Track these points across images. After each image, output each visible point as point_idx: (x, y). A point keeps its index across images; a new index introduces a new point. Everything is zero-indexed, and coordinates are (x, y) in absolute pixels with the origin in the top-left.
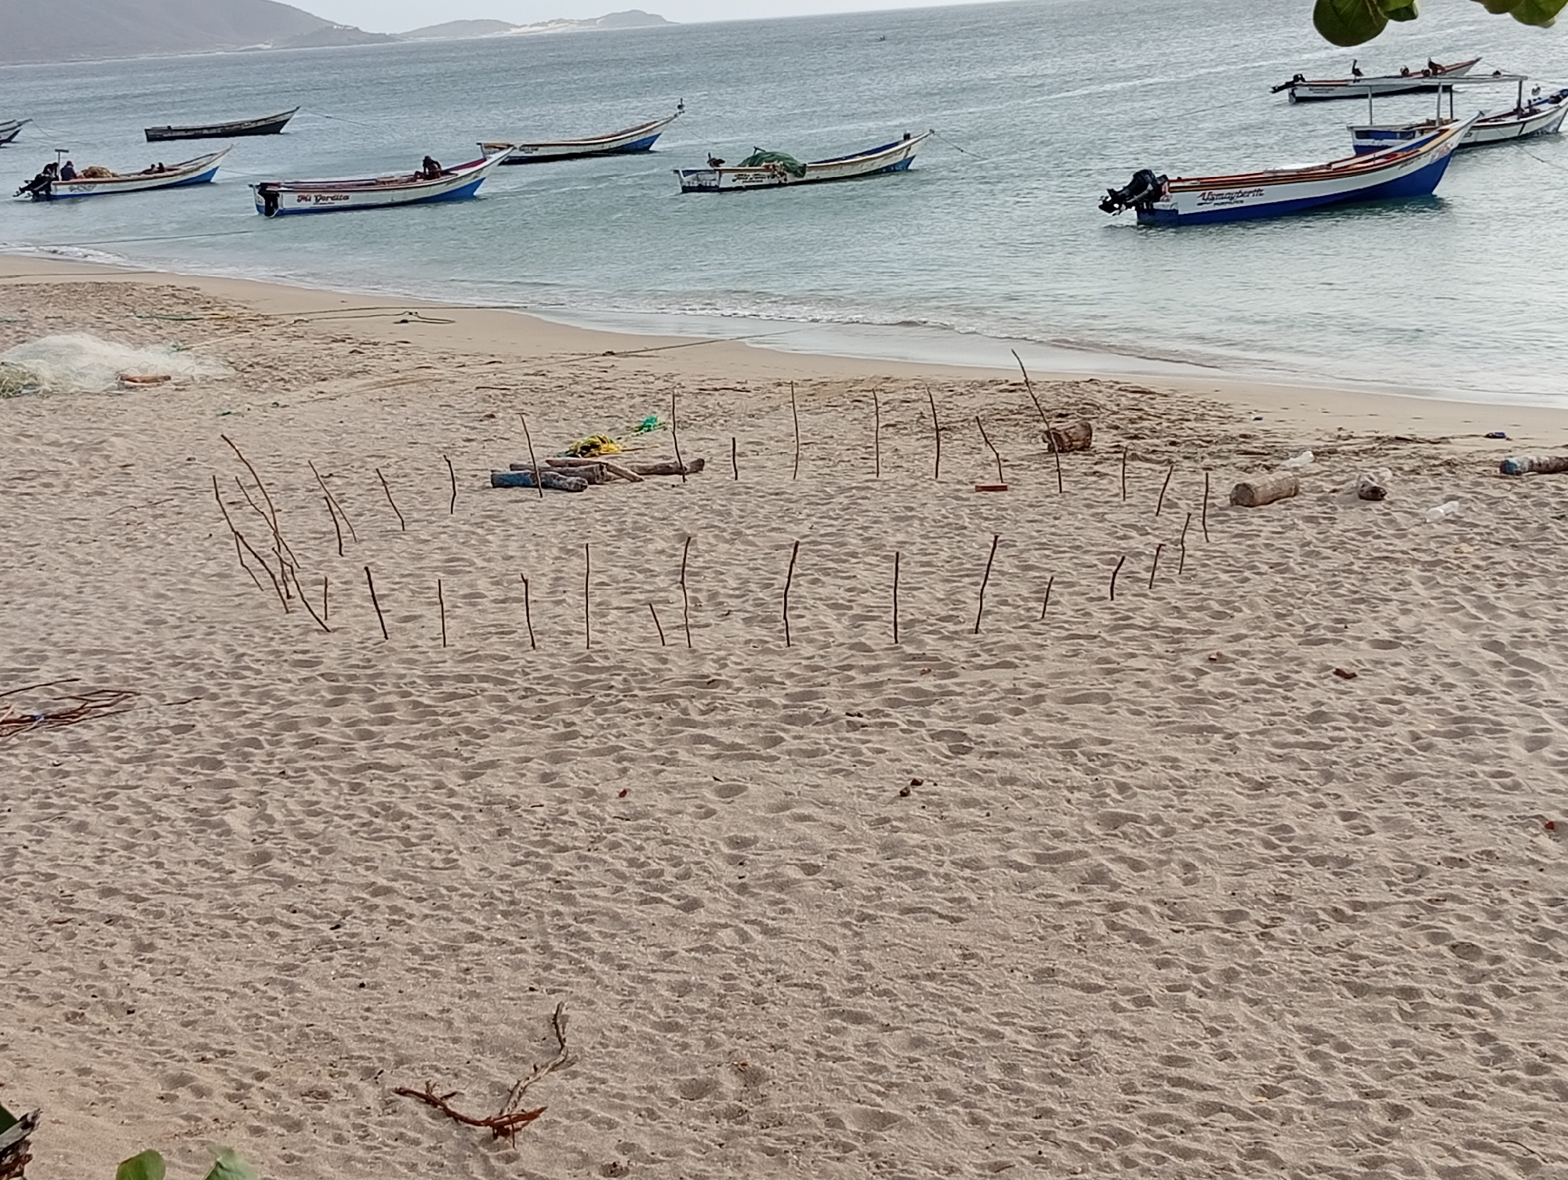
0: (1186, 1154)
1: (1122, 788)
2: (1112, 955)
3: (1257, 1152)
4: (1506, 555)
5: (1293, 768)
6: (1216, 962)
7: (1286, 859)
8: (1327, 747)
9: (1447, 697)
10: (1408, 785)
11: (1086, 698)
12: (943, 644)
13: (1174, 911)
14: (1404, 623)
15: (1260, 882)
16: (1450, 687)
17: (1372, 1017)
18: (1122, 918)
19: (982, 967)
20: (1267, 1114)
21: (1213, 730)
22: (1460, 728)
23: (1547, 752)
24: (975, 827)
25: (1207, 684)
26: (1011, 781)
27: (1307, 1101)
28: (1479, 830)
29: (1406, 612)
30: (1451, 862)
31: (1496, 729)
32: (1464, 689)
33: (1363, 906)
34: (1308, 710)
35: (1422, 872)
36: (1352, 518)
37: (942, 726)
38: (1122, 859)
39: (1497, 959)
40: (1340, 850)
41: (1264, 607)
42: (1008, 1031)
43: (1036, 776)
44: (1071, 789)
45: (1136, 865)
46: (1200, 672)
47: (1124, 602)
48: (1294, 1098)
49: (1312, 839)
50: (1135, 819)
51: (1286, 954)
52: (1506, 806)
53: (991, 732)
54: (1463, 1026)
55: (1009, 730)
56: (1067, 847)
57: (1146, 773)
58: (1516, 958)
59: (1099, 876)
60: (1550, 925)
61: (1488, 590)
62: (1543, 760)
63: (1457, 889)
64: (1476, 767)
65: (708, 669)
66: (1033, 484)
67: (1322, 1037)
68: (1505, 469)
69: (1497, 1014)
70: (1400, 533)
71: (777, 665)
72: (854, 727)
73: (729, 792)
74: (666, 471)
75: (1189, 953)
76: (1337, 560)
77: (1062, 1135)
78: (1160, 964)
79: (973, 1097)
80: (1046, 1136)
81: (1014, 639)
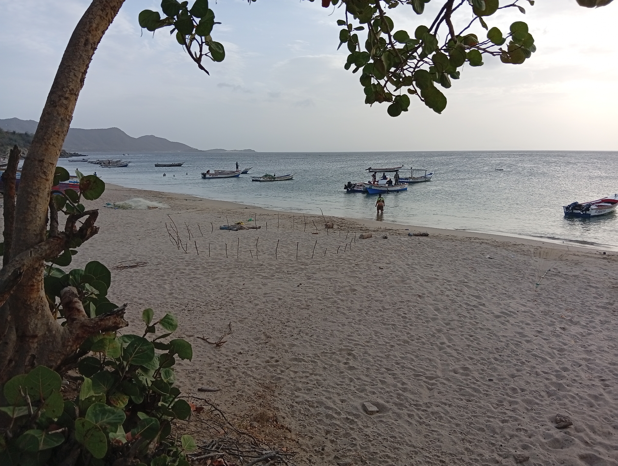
2: (338, 316)
3: (366, 353)
4: (410, 249)
5: (371, 284)
7: (370, 300)
8: (378, 281)
9: (399, 273)
10: (393, 288)
11: (333, 270)
12: (305, 260)
13: (349, 309)
14: (392, 260)
15: (366, 304)
16: (400, 271)
17: (387, 329)
18: (339, 310)
19: (313, 318)
20: (368, 346)
21: (356, 277)
23: (418, 283)
24: (311, 292)
25: (355, 269)
26: (319, 284)
27: (375, 344)
28: (406, 296)
29: (392, 258)
30: (401, 302)
31: (409, 279)
32: (403, 272)
33: (385, 309)
34: (374, 274)
35: (396, 303)
36: (382, 242)
37: (305, 274)
39: (410, 319)
40: (381, 299)
42: (318, 329)
43: (324, 284)
45: (342, 300)
46: (354, 267)
47: (340, 254)
48: (373, 343)
49: (375, 297)
50: (342, 292)
51: (370, 317)
52: (411, 292)
53: (315, 276)
54: (404, 331)
55: (318, 275)
56: (329, 297)
58: (414, 319)
59: (335, 302)
62: (418, 285)
63: (402, 306)
64: (406, 285)
65: (261, 263)
66: (323, 233)
67: (378, 332)
68: (409, 235)
69: (411, 329)
70: (390, 245)
71: (274, 263)
72: (289, 274)
73: (264, 285)
74: (253, 228)
75: (352, 316)
76: (379, 249)
77: (328, 349)
78: (347, 318)
79: (311, 341)
80: (325, 349)
81: (319, 260)
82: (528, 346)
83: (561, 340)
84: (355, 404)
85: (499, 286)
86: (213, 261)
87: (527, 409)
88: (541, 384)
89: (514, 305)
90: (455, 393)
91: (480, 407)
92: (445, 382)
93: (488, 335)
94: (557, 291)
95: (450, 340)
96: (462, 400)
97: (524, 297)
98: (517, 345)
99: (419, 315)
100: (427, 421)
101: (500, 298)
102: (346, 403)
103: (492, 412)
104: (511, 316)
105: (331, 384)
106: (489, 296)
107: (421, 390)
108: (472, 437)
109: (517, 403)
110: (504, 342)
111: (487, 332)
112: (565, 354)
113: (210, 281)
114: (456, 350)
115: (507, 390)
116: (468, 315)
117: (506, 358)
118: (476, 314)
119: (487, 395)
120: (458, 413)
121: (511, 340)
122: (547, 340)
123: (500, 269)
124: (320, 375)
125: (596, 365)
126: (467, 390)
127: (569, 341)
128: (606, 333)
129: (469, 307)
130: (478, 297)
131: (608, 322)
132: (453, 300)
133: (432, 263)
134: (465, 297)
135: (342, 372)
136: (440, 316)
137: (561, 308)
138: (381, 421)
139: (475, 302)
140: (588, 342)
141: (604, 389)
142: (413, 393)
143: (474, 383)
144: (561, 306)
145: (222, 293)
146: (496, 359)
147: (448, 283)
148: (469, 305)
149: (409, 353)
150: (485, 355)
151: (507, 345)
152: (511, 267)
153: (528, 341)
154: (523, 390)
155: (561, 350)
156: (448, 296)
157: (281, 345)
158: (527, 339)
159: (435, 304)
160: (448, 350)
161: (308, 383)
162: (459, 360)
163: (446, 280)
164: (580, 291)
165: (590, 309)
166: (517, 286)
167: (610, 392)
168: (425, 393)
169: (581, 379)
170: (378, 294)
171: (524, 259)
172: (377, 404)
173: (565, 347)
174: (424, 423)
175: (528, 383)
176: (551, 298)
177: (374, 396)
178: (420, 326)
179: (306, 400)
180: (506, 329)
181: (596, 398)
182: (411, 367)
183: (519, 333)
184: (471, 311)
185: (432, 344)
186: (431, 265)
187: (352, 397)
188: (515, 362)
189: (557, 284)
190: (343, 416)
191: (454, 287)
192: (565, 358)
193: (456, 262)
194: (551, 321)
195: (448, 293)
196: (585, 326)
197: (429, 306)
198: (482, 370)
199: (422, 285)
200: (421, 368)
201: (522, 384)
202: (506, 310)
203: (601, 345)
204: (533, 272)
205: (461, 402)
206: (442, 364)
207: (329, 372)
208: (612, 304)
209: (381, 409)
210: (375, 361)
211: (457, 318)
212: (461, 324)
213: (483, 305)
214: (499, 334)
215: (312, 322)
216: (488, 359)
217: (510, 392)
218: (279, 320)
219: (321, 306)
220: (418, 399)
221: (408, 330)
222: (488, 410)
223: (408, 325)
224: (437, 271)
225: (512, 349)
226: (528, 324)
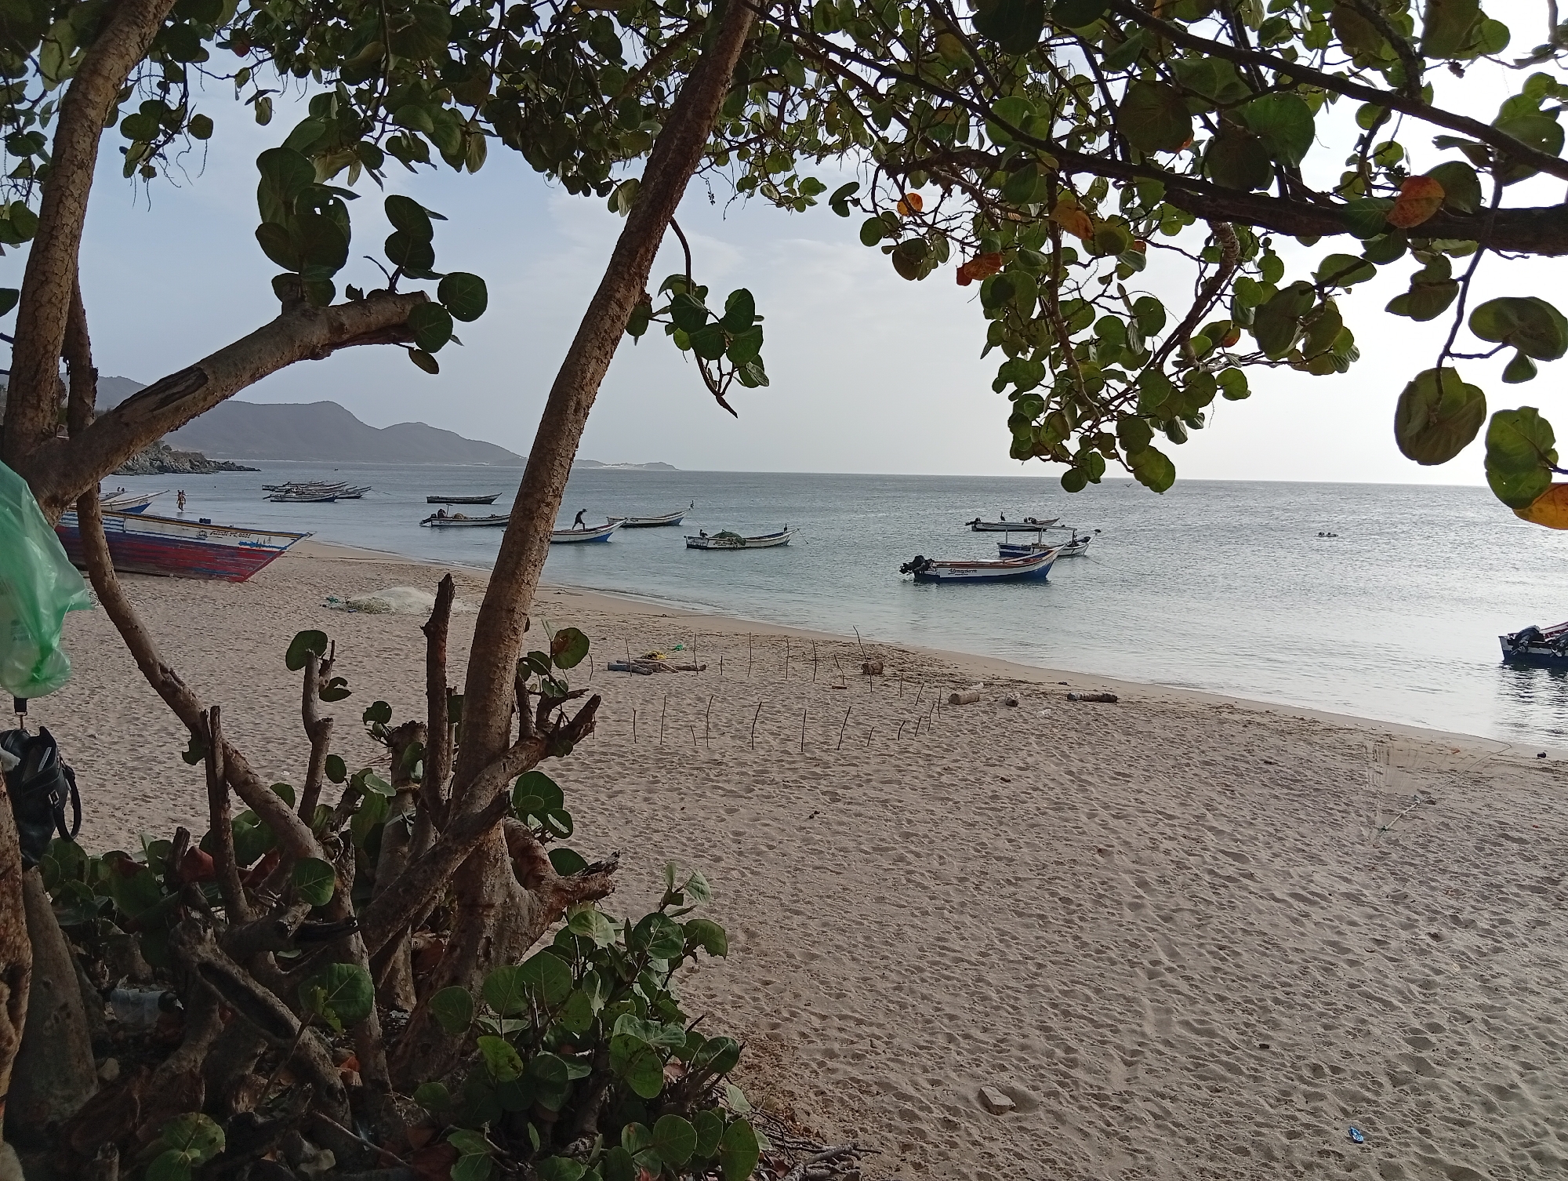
0: (948, 978)
1: (909, 821)
2: (909, 892)
3: (980, 979)
4: (1073, 734)
5: (985, 818)
6: (956, 899)
7: (984, 857)
8: (1000, 810)
9: (1051, 793)
10: (1037, 829)
11: (890, 782)
12: (823, 754)
13: (936, 876)
14: (1029, 760)
15: (976, 865)
16: (1052, 789)
17: (1027, 926)
18: (913, 877)
19: (852, 894)
20: (983, 964)
21: (948, 799)
22: (1058, 807)
23: (1096, 819)
24: (844, 834)
25: (944, 779)
26: (860, 815)
27: (1000, 959)
28: (1068, 850)
29: (1030, 755)
30: (1057, 863)
31: (1073, 808)
32: (1058, 790)
33: (1020, 879)
34: (990, 794)
35: (1045, 866)
36: (1003, 714)
37: (826, 789)
38: (912, 852)
39: (1080, 905)
40: (1007, 854)
41: (967, 749)
42: (865, 922)
43: (871, 814)
44: (886, 820)
45: (918, 855)
46: (940, 774)
47: (904, 741)
48: (995, 958)
50: (917, 835)
51: (987, 897)
52: (1080, 841)
53: (849, 793)
54: (1067, 932)
55: (855, 793)
56: (887, 845)
57: (919, 816)
59: (902, 859)
60: (1103, 892)
62: (1095, 823)
63: (1060, 874)
64: (1066, 823)
65: (717, 757)
66: (858, 687)
67: (1004, 933)
68: (1070, 697)
69: (1081, 927)
70: (1026, 721)
71: (749, 757)
72: (786, 787)
73: (731, 811)
74: (688, 669)
75: (944, 894)
76: (998, 731)
77: (893, 967)
78: (931, 898)
79: (852, 949)
80: (886, 967)
81: (855, 754)
82: (1353, 973)
83: (1428, 962)
84: (962, 1090)
85: (1289, 832)
86: (601, 749)
87: (1344, 1111)
88: (1378, 1059)
89: (1321, 878)
90: (1185, 1072)
91: (1239, 1104)
92: (1161, 1047)
93: (1260, 945)
94: (1424, 846)
95: (1173, 955)
96: (1199, 1088)
97: (1348, 859)
98: (1326, 970)
99: (1101, 896)
100: (1123, 1132)
101: (1290, 860)
102: (940, 1088)
103: (1264, 1113)
104: (1315, 903)
105: (906, 1046)
106: (1264, 855)
107: (1108, 1065)
108: (1222, 1165)
109: (1322, 1097)
110: (1297, 963)
111: (1258, 940)
112: (1435, 994)
113: (603, 798)
114: (1188, 978)
115: (1300, 1068)
116: (1214, 899)
117: (1299, 999)
118: (1232, 896)
119: (1256, 1079)
120: (1191, 1116)
121: (1315, 959)
122: (1395, 960)
123: (1292, 789)
124: (880, 1026)
125: (1505, 1021)
126: (1212, 1066)
127: (1447, 964)
128: (1538, 949)
129: (1217, 881)
130: (1237, 857)
132: (1178, 863)
133: (1128, 772)
134: (1207, 856)
135: (928, 1022)
136: (1148, 899)
137: (1433, 889)
138: (1021, 1128)
139: (1232, 868)
140: (1491, 969)
141: (1522, 1075)
142: (1090, 1071)
143: (1228, 1054)
144: (1433, 884)
145: (634, 829)
146: (1277, 1001)
147: (1166, 821)
148: (1217, 875)
149: (1079, 983)
150: (1251, 991)
151: (1305, 971)
152: (1317, 786)
154: (1335, 1070)
155: (1427, 985)
156: (1167, 852)
157: (785, 956)
158: (1350, 956)
159: (1137, 871)
160: (1169, 978)
161: (852, 1042)
162: (1193, 1001)
163: (1161, 813)
164: (1481, 849)
165: (1502, 892)
166: (1331, 832)
167: (1534, 1082)
168: (1118, 1071)
169: (1470, 1051)
170: (1002, 843)
171: (1350, 767)
172: (1010, 1093)
173: (1438, 979)
174: (1116, 1133)
175: (1348, 1055)
176: (1412, 865)
177: (1005, 1076)
178: (1103, 921)
179: (852, 1079)
180: (1303, 934)
181: (1502, 1092)
182: (1085, 1013)
183: (1333, 944)
184: (1222, 890)
185: (1132, 964)
186: (1124, 775)
187: (953, 1075)
188: (1319, 1007)
189: (1426, 829)
190: (937, 1114)
191: (1181, 831)
192: (1435, 1001)
193: (1187, 769)
194: (1409, 919)
195: (1167, 844)
196: (1486, 931)
197: (1127, 877)
198: (1247, 1025)
199: (1104, 825)
200: (1106, 1016)
201: (1335, 1055)
202: (1304, 889)
203: (1523, 976)
204: (1371, 800)
205: (1196, 1093)
206: (1156, 1011)
207: (898, 1018)
208: (1555, 882)
209: (1021, 1103)
210: (1001, 998)
211: (1189, 905)
212: (1199, 919)
213: (1251, 876)
214: (1286, 945)
215: (851, 904)
216: (1260, 1000)
217: (1306, 1073)
218: (774, 897)
219: (868, 868)
220: (1101, 1084)
221: (1075, 930)
222: (1257, 1111)
223: (1075, 917)
224: (1139, 792)
225: (1315, 978)
226: (1353, 924)
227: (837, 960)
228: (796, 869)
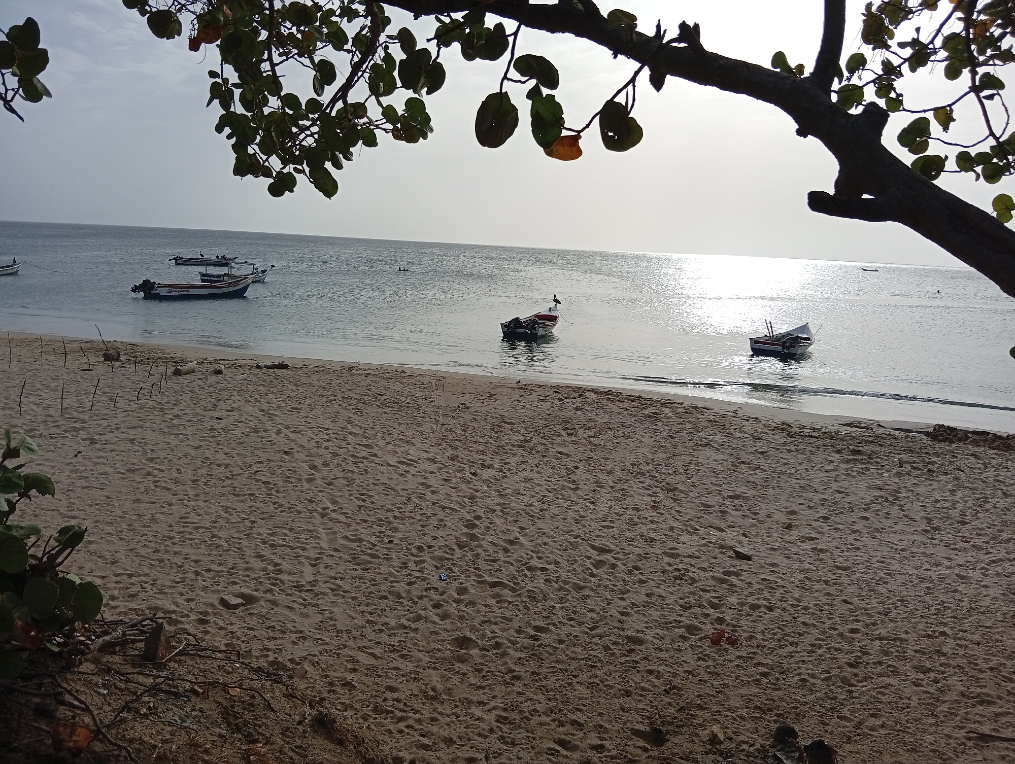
0: (192, 539)
1: (152, 450)
2: (157, 493)
3: (214, 536)
4: (261, 388)
5: (207, 443)
6: (192, 493)
7: (209, 465)
8: (217, 437)
9: (250, 423)
10: (243, 445)
11: (135, 427)
12: (79, 414)
13: (176, 481)
14: (234, 405)
15: (203, 471)
16: (251, 421)
17: (242, 501)
18: (159, 484)
19: (114, 500)
20: (215, 527)
21: (180, 434)
22: (257, 430)
23: (282, 435)
24: (103, 464)
25: (175, 422)
26: (114, 450)
27: (226, 523)
28: (266, 454)
29: (234, 402)
30: (259, 463)
31: (266, 430)
32: (255, 421)
33: (235, 475)
34: (209, 428)
35: (251, 466)
36: (213, 379)
37: (85, 437)
38: (156, 469)
39: (276, 484)
40: (225, 462)
41: (189, 402)
42: (127, 516)
43: (123, 449)
44: (135, 452)
45: (161, 470)
46: (171, 419)
47: (142, 401)
48: (222, 523)
49: (216, 460)
50: (159, 458)
51: (214, 488)
52: (273, 448)
53: (103, 438)
54: (268, 501)
55: (109, 437)
56: (137, 467)
57: (159, 447)
58: (281, 483)
59: (149, 474)
60: (289, 475)
61: (258, 397)
63: (261, 469)
64: (263, 440)
66: (101, 369)
67: (227, 508)
68: (258, 367)
69: (278, 497)
70: (229, 383)
71: (17, 422)
72: (52, 438)
75: (182, 491)
76: (211, 390)
77: (151, 539)
78: (174, 495)
79: (119, 534)
80: (146, 540)
81: (105, 412)
82: (434, 497)
83: (472, 487)
84: (209, 601)
87: (436, 567)
88: (451, 537)
89: (413, 452)
90: (348, 563)
91: (380, 574)
92: (332, 553)
93: (384, 490)
95: (335, 503)
96: (357, 570)
97: (426, 441)
98: (420, 497)
99: (288, 477)
100: (314, 602)
101: (396, 444)
102: (194, 602)
103: (396, 576)
104: (411, 465)
105: (167, 583)
106: (382, 444)
107: (301, 568)
109: (424, 562)
110: (405, 496)
111: (382, 487)
112: (477, 502)
114: (344, 514)
115: (411, 549)
116: (356, 469)
117: (407, 514)
118: (366, 467)
119: (387, 559)
120: (354, 585)
121: (413, 492)
122: (455, 488)
124: (146, 575)
125: (511, 509)
127: (480, 486)
128: (523, 474)
129: (357, 460)
130: (366, 446)
131: (525, 462)
132: (334, 453)
133: (299, 407)
134: (350, 447)
135: (181, 567)
136: (317, 475)
137: (471, 451)
138: (250, 614)
139: (365, 452)
140: (502, 486)
141: (520, 533)
142: (290, 574)
143: (371, 549)
144: (471, 449)
146: (395, 517)
147: (325, 432)
148: (356, 457)
149: (278, 527)
150: (381, 514)
151: (409, 500)
152: (407, 405)
153: (433, 492)
154: (429, 547)
155: (472, 498)
156: (327, 448)
158: (432, 489)
159: (310, 461)
160: (334, 515)
161: (127, 588)
162: (349, 525)
163: (321, 428)
164: (493, 429)
165: (504, 449)
166: (417, 428)
167: (525, 535)
168: (308, 572)
169: (495, 526)
170: (221, 456)
171: (424, 394)
172: (241, 596)
173: (477, 494)
174: (310, 604)
175: (436, 538)
176: (459, 440)
177: (237, 587)
178: (292, 491)
179: (131, 609)
180: (406, 481)
181: (511, 542)
182: (284, 543)
183: (423, 484)
184: (360, 465)
186: (297, 409)
187: (202, 593)
188: (419, 517)
189: (465, 422)
190: (193, 617)
191: (334, 436)
192: (477, 505)
193: (334, 402)
194: (460, 467)
196: (498, 469)
197: (303, 465)
198: (380, 532)
199: (287, 437)
200: (298, 542)
201: (428, 539)
202: (405, 458)
203: (517, 487)
204: (436, 410)
205: (355, 573)
206: (327, 534)
207: (158, 569)
208: (529, 442)
209: (249, 600)
210: (229, 544)
211: (342, 475)
212: (348, 482)
213: (376, 455)
214: (398, 488)
215: (114, 506)
216: (386, 518)
217: (415, 551)
218: (54, 510)
219: (125, 483)
220: (298, 579)
221: (274, 499)
222: (390, 576)
223: (273, 492)
224: (307, 417)
225: (415, 502)
226: (432, 473)
227: (109, 541)
228: (69, 491)
